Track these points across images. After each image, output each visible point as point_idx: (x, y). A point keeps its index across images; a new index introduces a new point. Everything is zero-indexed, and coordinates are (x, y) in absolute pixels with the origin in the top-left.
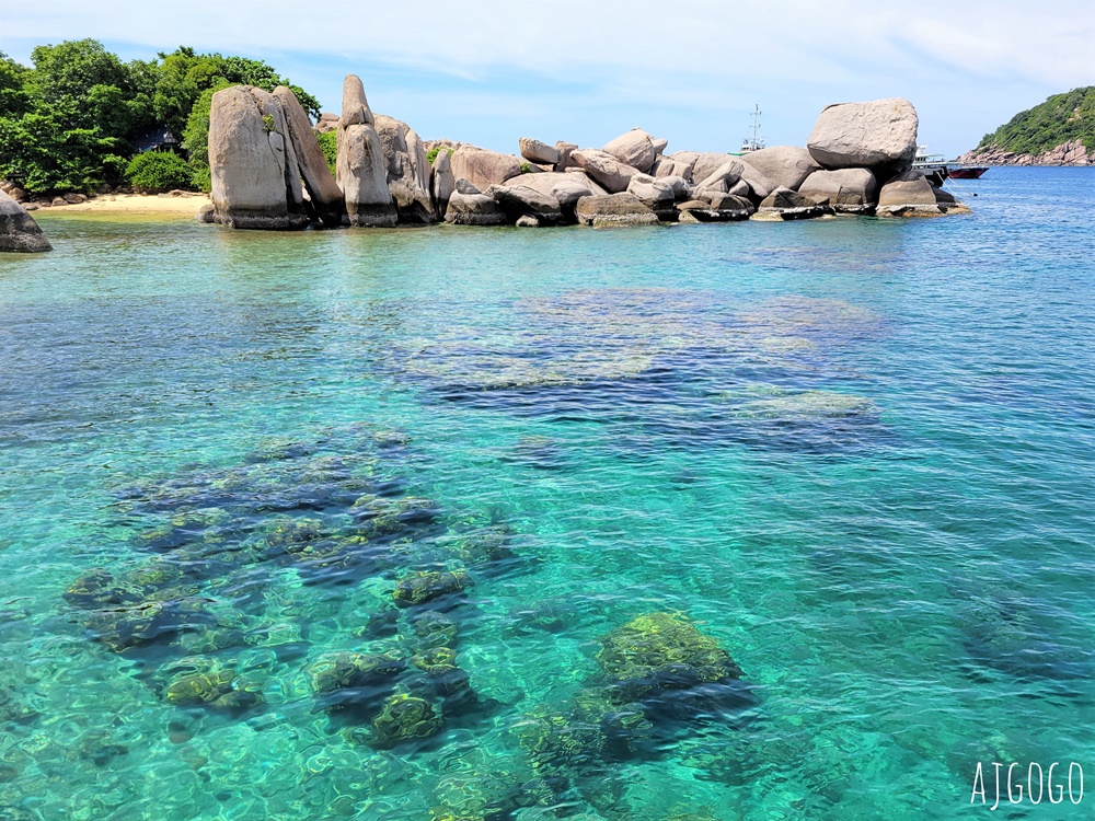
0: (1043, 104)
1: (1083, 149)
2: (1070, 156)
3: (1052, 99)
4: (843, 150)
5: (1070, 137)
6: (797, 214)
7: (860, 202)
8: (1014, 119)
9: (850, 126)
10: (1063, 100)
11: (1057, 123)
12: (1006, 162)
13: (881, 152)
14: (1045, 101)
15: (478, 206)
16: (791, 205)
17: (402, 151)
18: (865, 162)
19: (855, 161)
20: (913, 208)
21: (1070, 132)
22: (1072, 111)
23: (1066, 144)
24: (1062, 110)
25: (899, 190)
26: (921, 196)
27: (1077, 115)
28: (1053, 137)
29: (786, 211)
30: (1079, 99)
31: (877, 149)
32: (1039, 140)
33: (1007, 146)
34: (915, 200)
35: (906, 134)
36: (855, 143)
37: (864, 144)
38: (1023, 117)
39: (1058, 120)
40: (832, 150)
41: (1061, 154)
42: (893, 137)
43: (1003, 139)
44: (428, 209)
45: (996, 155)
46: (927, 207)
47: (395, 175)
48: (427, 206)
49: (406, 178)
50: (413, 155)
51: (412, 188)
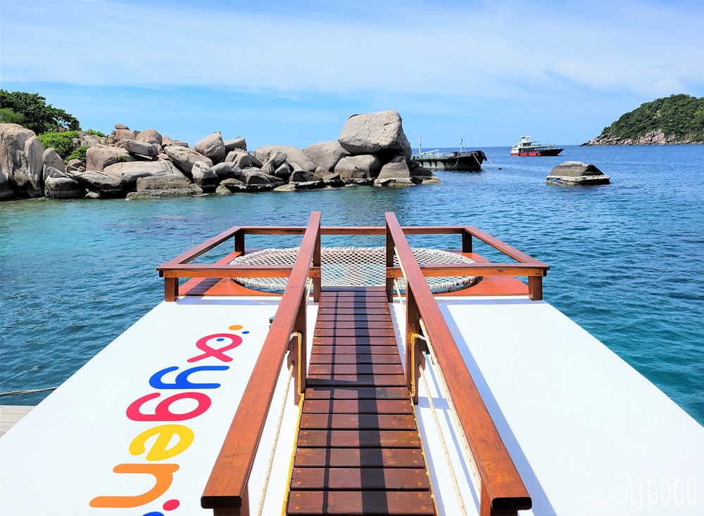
0: (638, 109)
1: (663, 135)
2: (655, 139)
3: (643, 106)
4: (358, 144)
5: (654, 128)
6: (307, 186)
7: (365, 177)
8: (621, 118)
9: (362, 128)
10: (649, 106)
11: (647, 120)
12: (616, 143)
13: (377, 145)
14: (639, 107)
15: (57, 185)
16: (305, 180)
17: (20, 150)
18: (371, 151)
19: (365, 150)
20: (395, 181)
21: (655, 125)
22: (656, 112)
23: (652, 132)
24: (649, 112)
25: (389, 169)
26: (401, 173)
27: (659, 114)
28: (644, 128)
29: (301, 184)
30: (659, 105)
31: (376, 142)
32: (636, 130)
33: (617, 134)
34: (396, 175)
35: (392, 133)
36: (364, 139)
37: (369, 139)
38: (626, 117)
39: (647, 118)
40: (352, 143)
41: (650, 138)
42: (385, 135)
43: (615, 130)
44: (35, 187)
45: (611, 139)
46: (403, 179)
47: (17, 165)
48: (35, 186)
49: (23, 167)
50: (27, 153)
51: (26, 174)
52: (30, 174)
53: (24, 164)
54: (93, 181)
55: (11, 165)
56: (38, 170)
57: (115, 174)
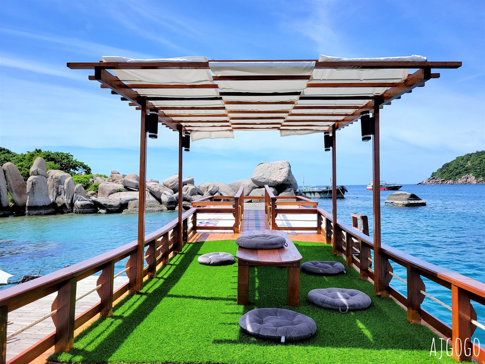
1: (474, 177)
2: (469, 180)
3: (458, 158)
4: (263, 180)
5: (468, 172)
8: (443, 166)
9: (266, 171)
10: (462, 158)
12: (442, 183)
14: (455, 159)
17: (62, 185)
18: (272, 185)
22: (467, 162)
23: (466, 175)
24: (462, 162)
27: (469, 164)
28: (460, 173)
30: (468, 158)
31: (274, 180)
32: (455, 174)
33: (441, 177)
35: (284, 174)
36: (267, 178)
37: (270, 178)
38: (447, 165)
39: (461, 166)
40: (259, 180)
41: (465, 180)
42: (280, 175)
43: (440, 174)
45: (437, 180)
47: (59, 194)
48: (68, 206)
49: (62, 195)
50: (65, 187)
51: (63, 199)
52: (65, 199)
53: (63, 193)
54: (103, 203)
55: (55, 194)
56: (71, 197)
57: (115, 200)
